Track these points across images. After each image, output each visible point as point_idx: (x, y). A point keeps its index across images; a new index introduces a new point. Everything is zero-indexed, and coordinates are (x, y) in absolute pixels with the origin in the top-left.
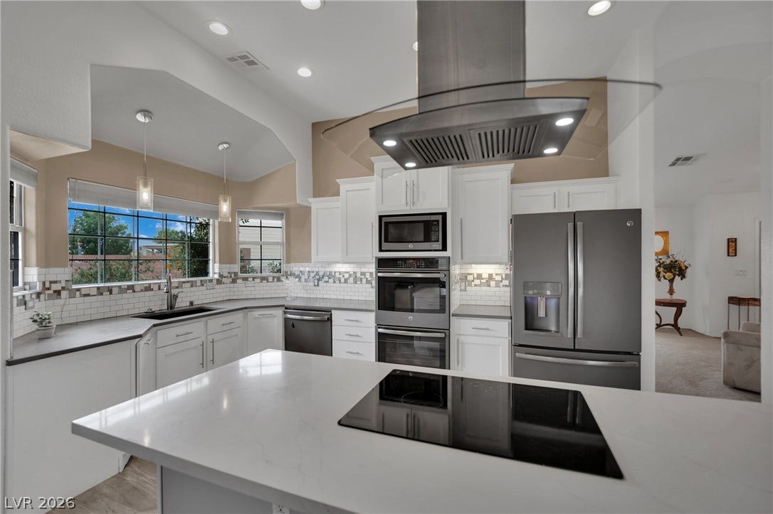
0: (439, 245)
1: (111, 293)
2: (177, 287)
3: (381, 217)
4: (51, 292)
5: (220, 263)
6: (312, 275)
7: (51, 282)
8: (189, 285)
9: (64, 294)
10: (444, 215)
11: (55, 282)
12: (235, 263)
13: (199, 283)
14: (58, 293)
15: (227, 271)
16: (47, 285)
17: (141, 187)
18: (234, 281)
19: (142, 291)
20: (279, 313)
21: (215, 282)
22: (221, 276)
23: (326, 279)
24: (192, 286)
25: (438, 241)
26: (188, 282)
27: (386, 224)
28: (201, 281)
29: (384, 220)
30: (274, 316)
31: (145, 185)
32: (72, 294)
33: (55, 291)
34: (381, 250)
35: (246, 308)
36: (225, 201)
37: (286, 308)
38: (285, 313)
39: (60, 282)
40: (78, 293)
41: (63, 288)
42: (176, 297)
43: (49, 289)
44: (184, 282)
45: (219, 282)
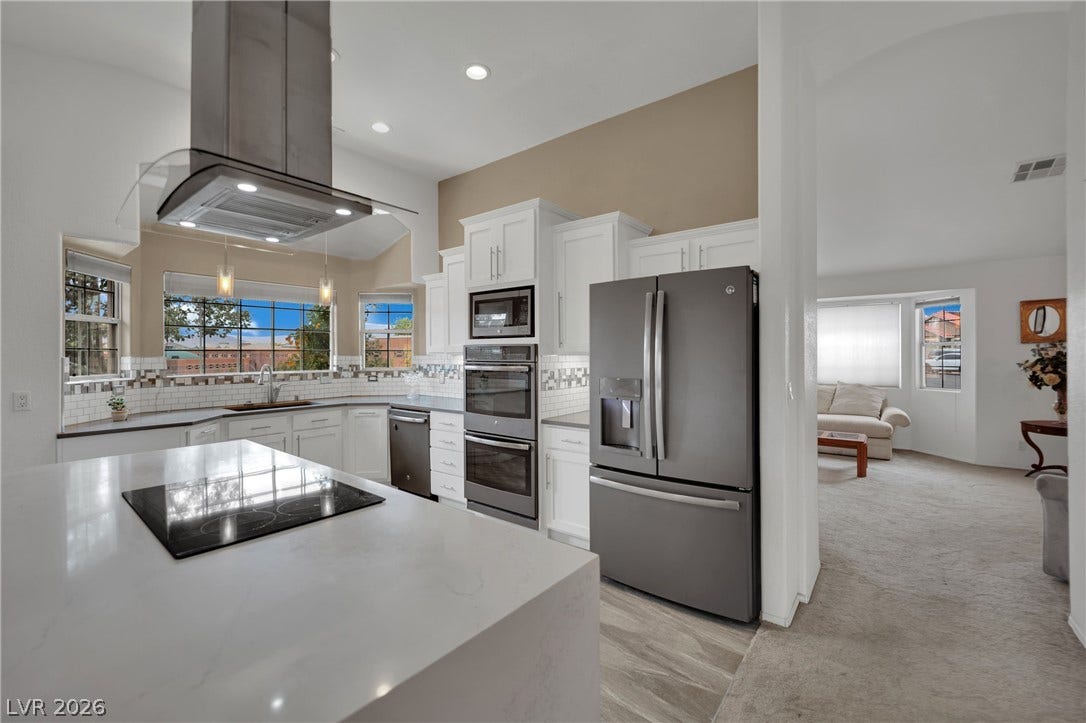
0: (526, 329)
1: (207, 383)
2: (283, 380)
3: (472, 295)
4: (146, 380)
5: (339, 354)
6: (439, 369)
7: (146, 371)
8: (298, 378)
9: (159, 382)
10: (532, 288)
11: (150, 371)
12: (357, 355)
13: (310, 377)
14: (153, 381)
15: (349, 363)
16: (143, 374)
17: (221, 275)
18: (356, 375)
19: (241, 382)
20: (383, 412)
21: (331, 375)
22: (340, 369)
23: (451, 374)
24: (301, 379)
25: (526, 324)
26: (297, 375)
27: (477, 303)
28: (313, 374)
29: (476, 298)
30: (378, 416)
31: (226, 274)
32: (167, 382)
33: (150, 380)
34: (472, 337)
35: (346, 405)
36: (326, 284)
37: (393, 408)
38: (390, 412)
39: (155, 371)
40: (172, 382)
41: (158, 377)
42: (277, 390)
43: (144, 377)
44: (292, 375)
45: (336, 375)
